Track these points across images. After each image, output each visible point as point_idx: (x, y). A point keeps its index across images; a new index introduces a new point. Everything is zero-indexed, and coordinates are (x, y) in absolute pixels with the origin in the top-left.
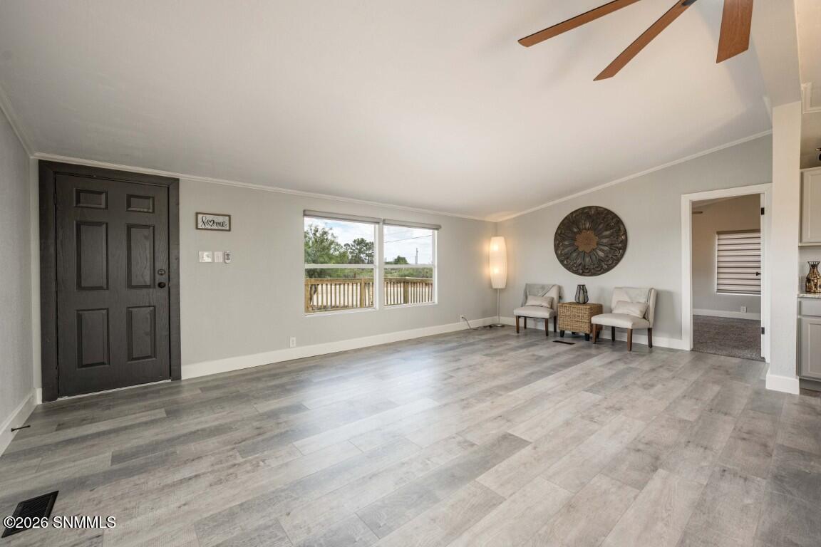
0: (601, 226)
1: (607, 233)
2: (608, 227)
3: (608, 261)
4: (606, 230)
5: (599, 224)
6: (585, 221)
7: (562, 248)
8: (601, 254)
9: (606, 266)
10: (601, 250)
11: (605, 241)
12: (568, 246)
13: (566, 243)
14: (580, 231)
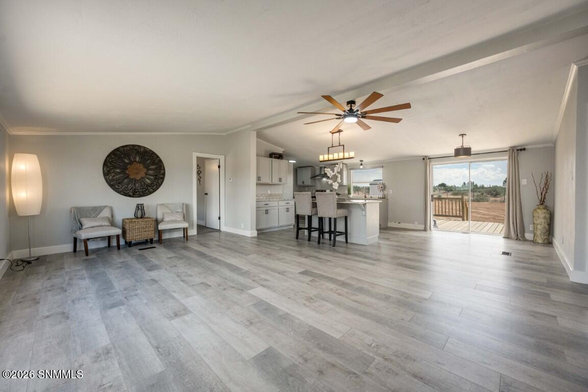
0: (149, 161)
1: (153, 167)
2: (153, 164)
3: (153, 187)
4: (153, 165)
5: (147, 160)
6: (136, 155)
7: (113, 174)
8: (148, 181)
9: (152, 190)
10: (149, 179)
11: (151, 172)
12: (119, 173)
13: (118, 170)
14: (131, 163)
